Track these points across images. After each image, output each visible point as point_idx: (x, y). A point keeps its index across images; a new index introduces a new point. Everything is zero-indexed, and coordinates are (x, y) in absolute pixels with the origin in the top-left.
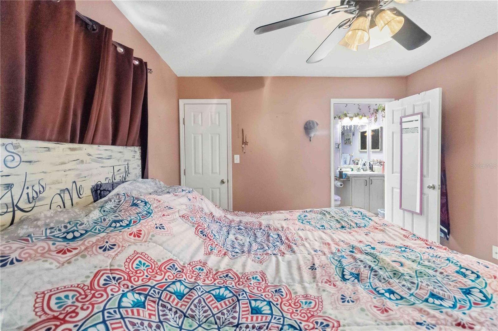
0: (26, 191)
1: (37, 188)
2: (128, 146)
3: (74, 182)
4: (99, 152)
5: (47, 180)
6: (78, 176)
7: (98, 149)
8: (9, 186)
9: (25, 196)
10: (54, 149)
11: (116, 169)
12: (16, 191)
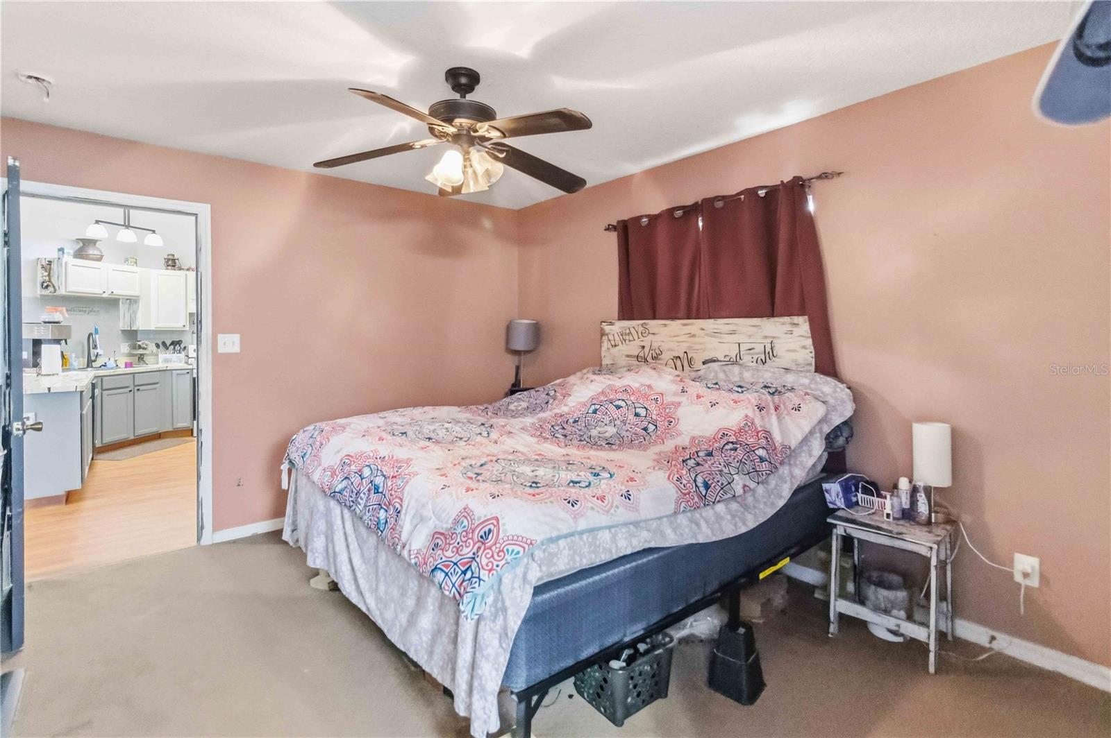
0: (651, 352)
1: (658, 351)
2: (776, 316)
3: (686, 352)
4: (716, 326)
5: (664, 347)
6: (689, 348)
7: (714, 324)
8: (643, 347)
9: (650, 354)
10: (670, 324)
11: (743, 347)
12: (647, 350)
